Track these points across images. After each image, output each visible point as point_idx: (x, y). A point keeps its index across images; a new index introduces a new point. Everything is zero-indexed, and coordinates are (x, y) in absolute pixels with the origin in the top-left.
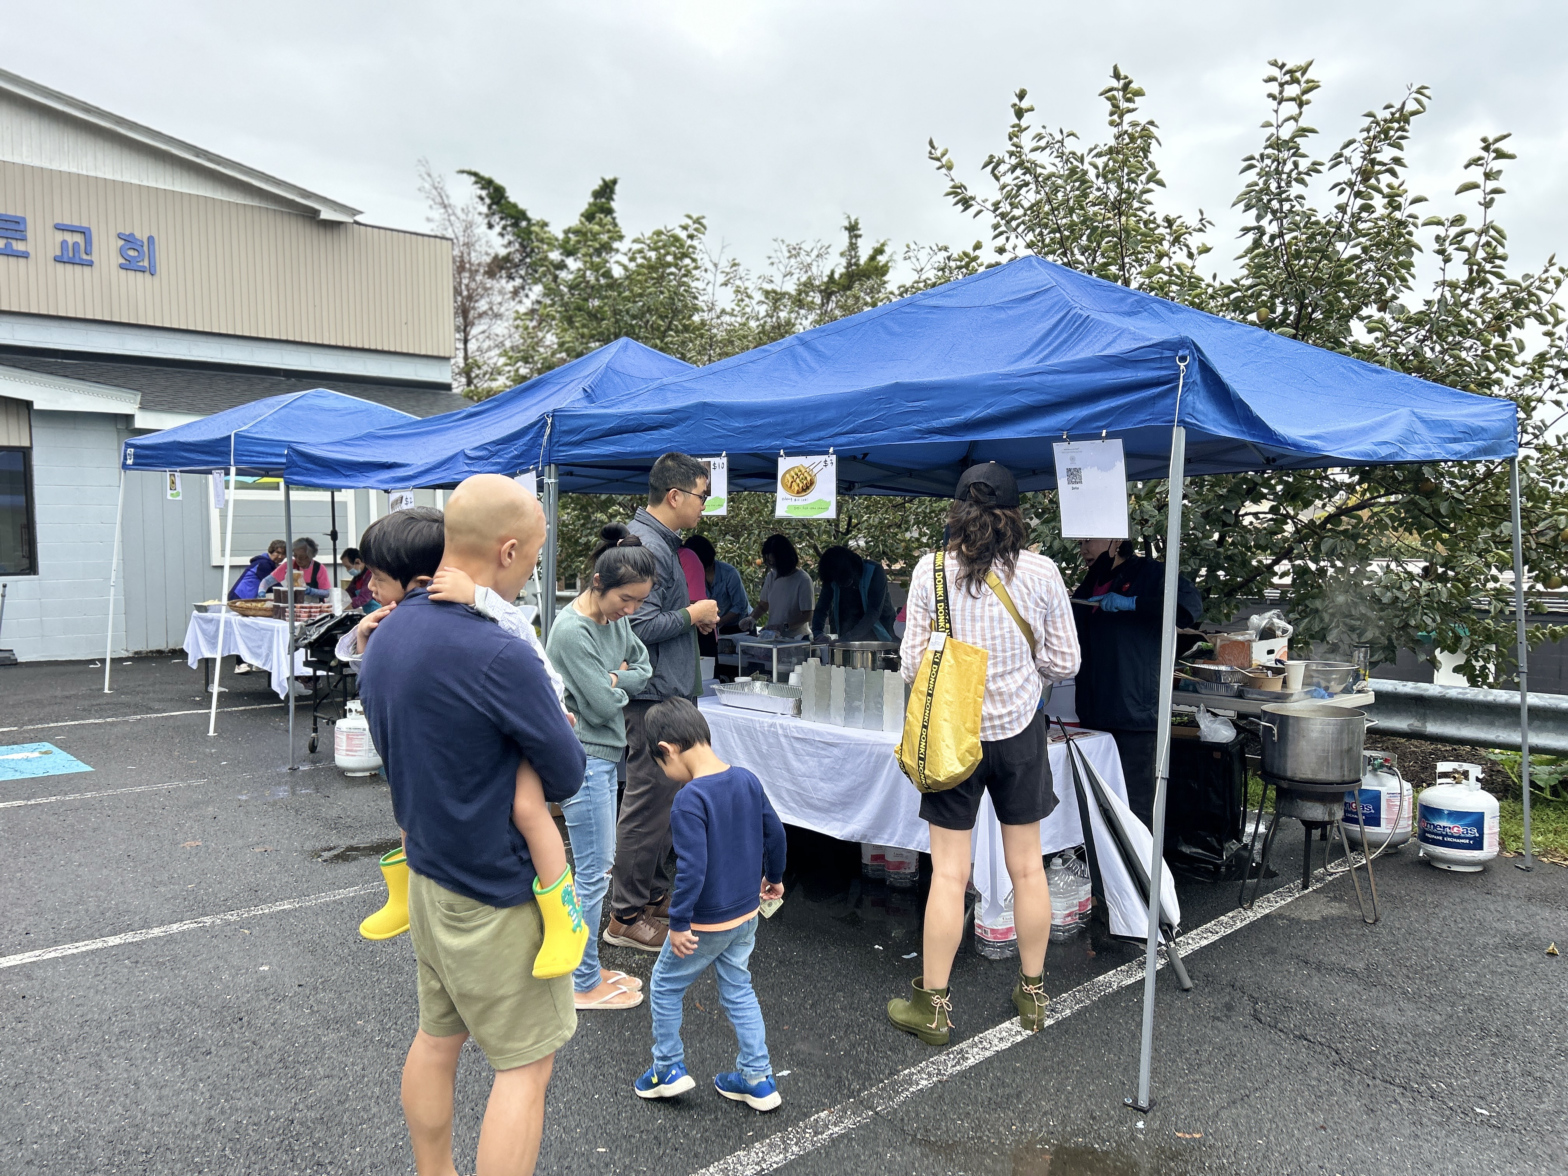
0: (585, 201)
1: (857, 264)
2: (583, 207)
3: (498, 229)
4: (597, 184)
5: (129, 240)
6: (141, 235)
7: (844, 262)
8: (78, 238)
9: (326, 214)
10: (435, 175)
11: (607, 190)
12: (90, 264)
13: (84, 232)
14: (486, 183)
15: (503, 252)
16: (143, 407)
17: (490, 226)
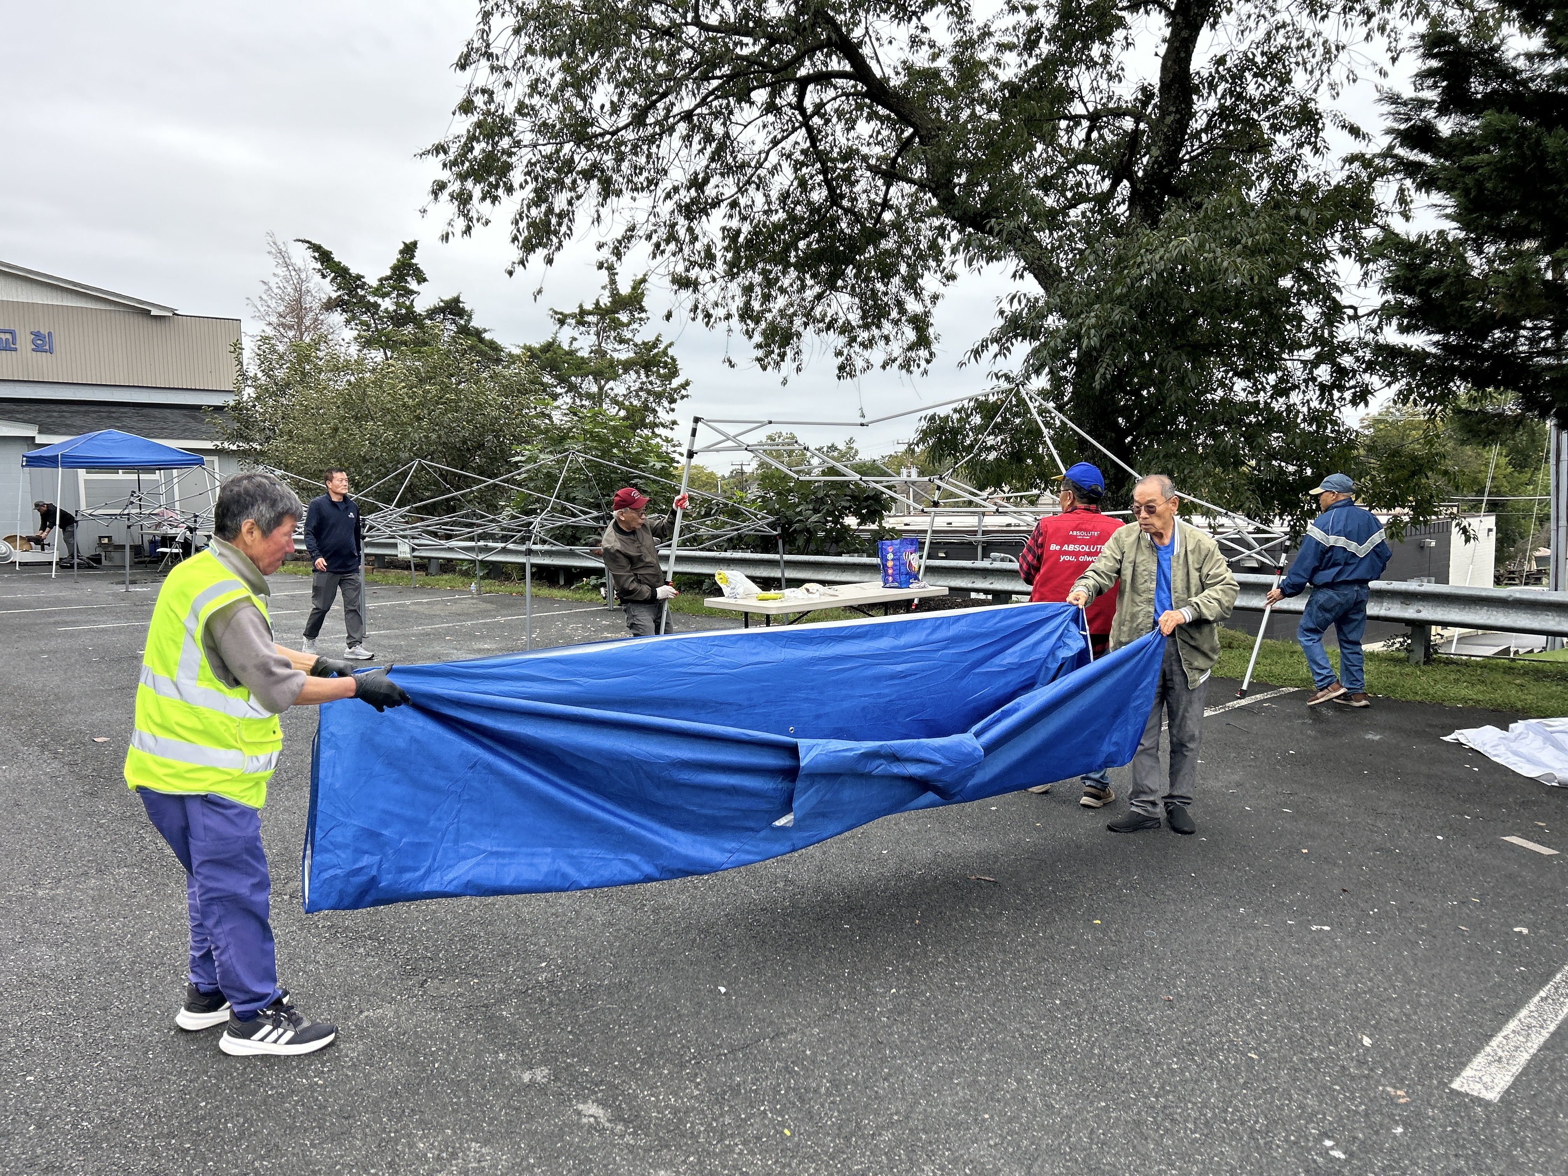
0: (394, 257)
1: (618, 294)
2: (393, 261)
3: (329, 279)
4: (402, 246)
5: (37, 335)
6: (44, 331)
7: (607, 293)
8: (8, 336)
9: (155, 312)
10: (280, 243)
11: (410, 249)
12: (15, 350)
13: (12, 332)
14: (317, 248)
15: (334, 295)
16: (40, 432)
17: (324, 276)
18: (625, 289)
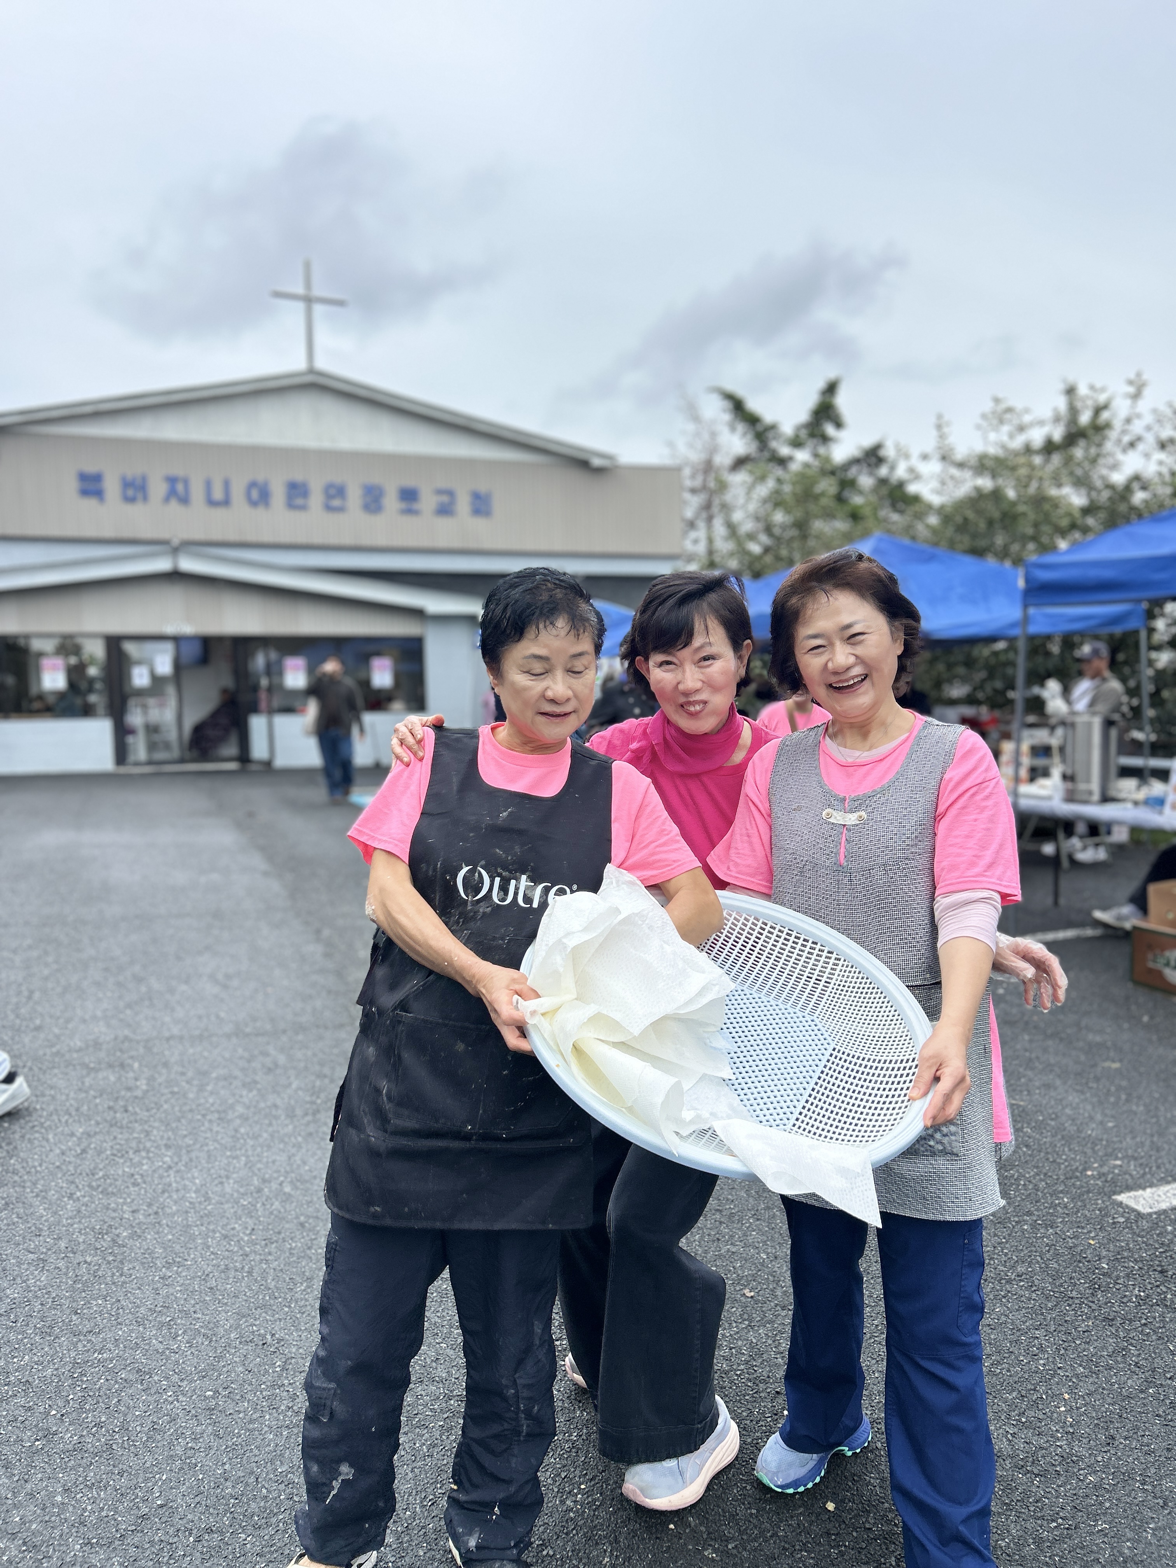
1: (1076, 423)
2: (812, 405)
3: (739, 432)
4: (823, 385)
5: (476, 495)
6: (484, 491)
7: (1063, 424)
8: (448, 497)
9: (596, 462)
11: (831, 389)
12: (454, 514)
13: (450, 493)
14: (730, 398)
15: (744, 452)
18: (1085, 418)
